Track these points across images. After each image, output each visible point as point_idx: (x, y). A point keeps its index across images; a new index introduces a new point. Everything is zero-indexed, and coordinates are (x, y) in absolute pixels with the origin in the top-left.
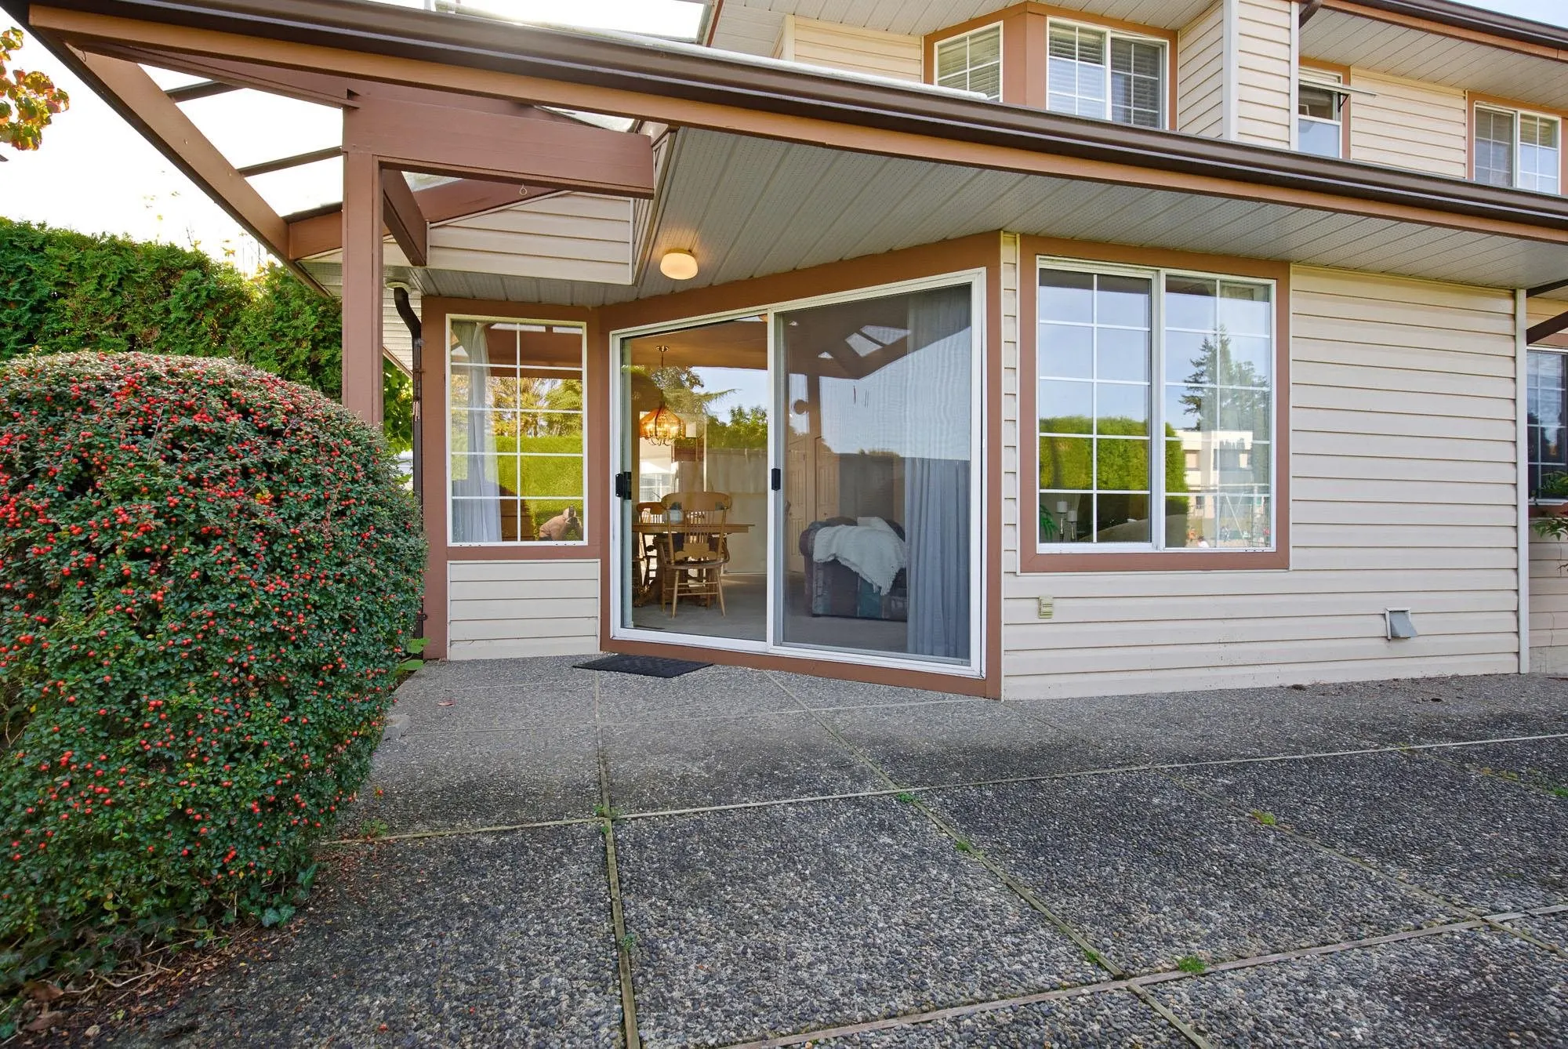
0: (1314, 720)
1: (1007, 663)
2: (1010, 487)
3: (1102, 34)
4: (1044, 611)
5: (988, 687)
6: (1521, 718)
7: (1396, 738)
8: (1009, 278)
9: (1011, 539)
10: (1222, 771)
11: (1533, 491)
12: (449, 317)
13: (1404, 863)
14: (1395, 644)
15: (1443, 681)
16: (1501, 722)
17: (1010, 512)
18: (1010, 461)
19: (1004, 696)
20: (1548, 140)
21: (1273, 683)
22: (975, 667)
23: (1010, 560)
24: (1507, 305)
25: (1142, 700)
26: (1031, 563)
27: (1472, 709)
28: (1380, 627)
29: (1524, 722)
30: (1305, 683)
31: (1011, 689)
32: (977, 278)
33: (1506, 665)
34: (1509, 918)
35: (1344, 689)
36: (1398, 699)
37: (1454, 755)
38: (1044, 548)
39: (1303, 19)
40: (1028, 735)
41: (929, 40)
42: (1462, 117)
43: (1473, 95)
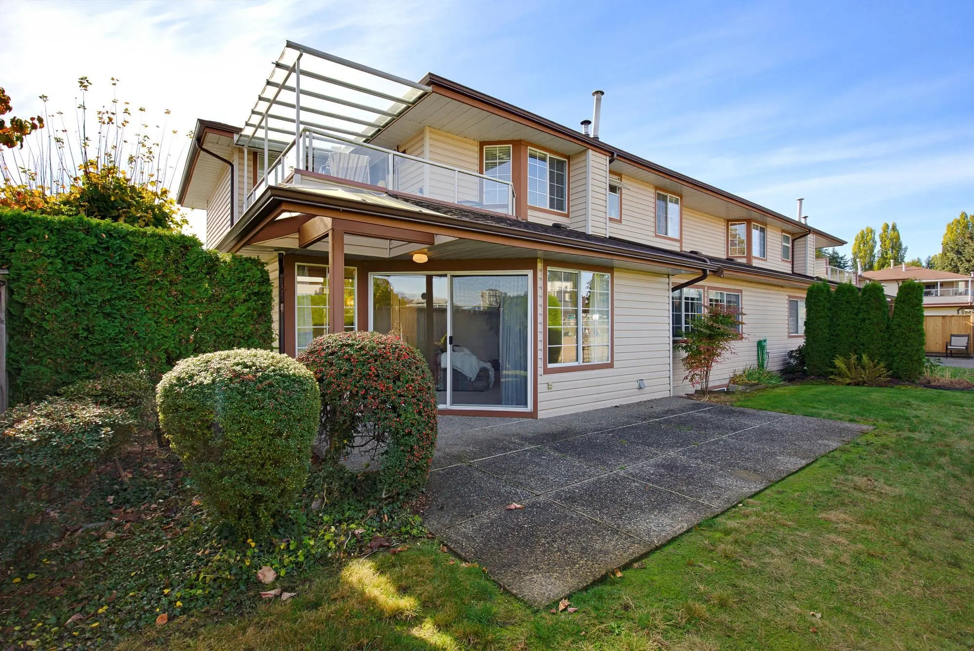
0: (624, 416)
1: (540, 406)
2: (540, 346)
3: (545, 155)
4: (549, 387)
5: (533, 415)
6: (671, 410)
7: (645, 419)
8: (540, 275)
9: (540, 363)
10: (609, 432)
11: (673, 336)
12: (297, 264)
13: (652, 447)
14: (640, 390)
15: (651, 401)
16: (667, 412)
17: (540, 355)
18: (540, 337)
19: (539, 417)
20: (676, 202)
21: (609, 406)
22: (530, 408)
23: (540, 371)
24: (667, 280)
25: (577, 414)
26: (547, 371)
27: (658, 409)
28: (636, 385)
29: (672, 412)
30: (618, 405)
31: (541, 415)
32: (530, 273)
33: (666, 394)
34: (671, 453)
35: (628, 406)
36: (643, 408)
37: (658, 422)
38: (550, 366)
39: (611, 162)
40: (547, 429)
41: (482, 144)
42: (653, 196)
43: (657, 188)
